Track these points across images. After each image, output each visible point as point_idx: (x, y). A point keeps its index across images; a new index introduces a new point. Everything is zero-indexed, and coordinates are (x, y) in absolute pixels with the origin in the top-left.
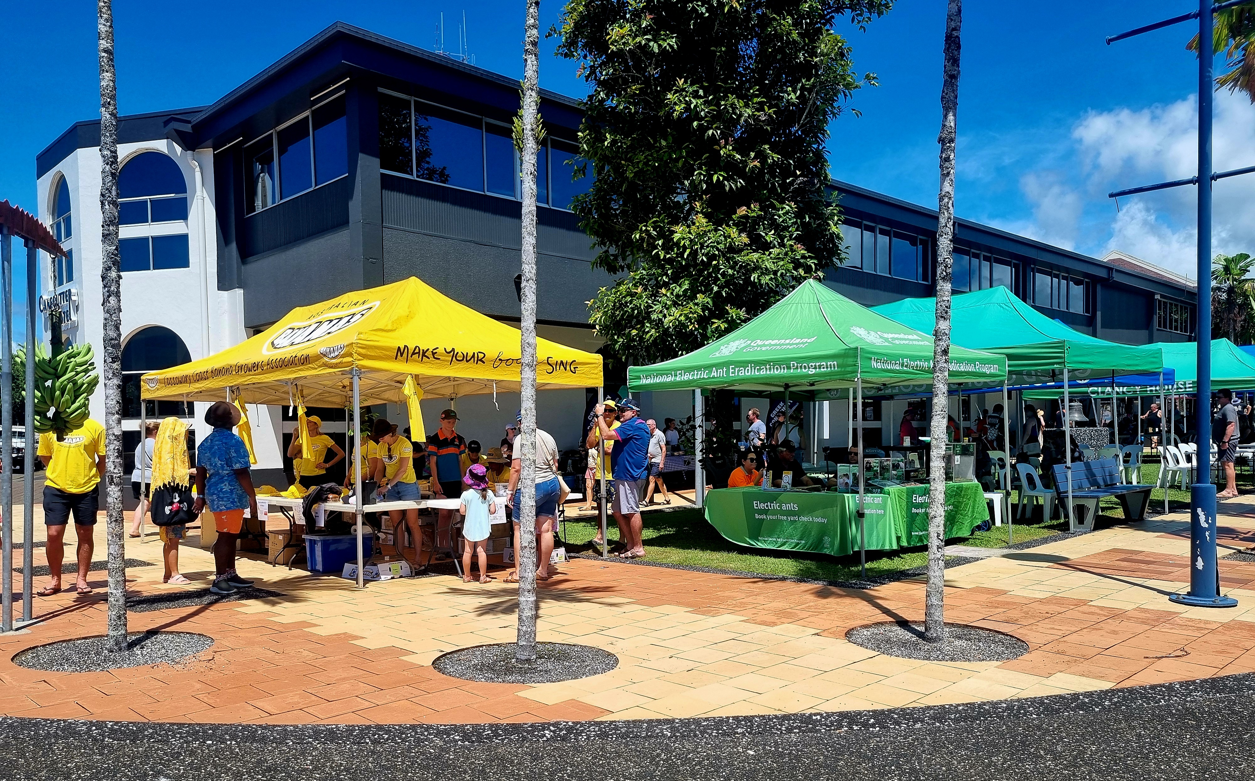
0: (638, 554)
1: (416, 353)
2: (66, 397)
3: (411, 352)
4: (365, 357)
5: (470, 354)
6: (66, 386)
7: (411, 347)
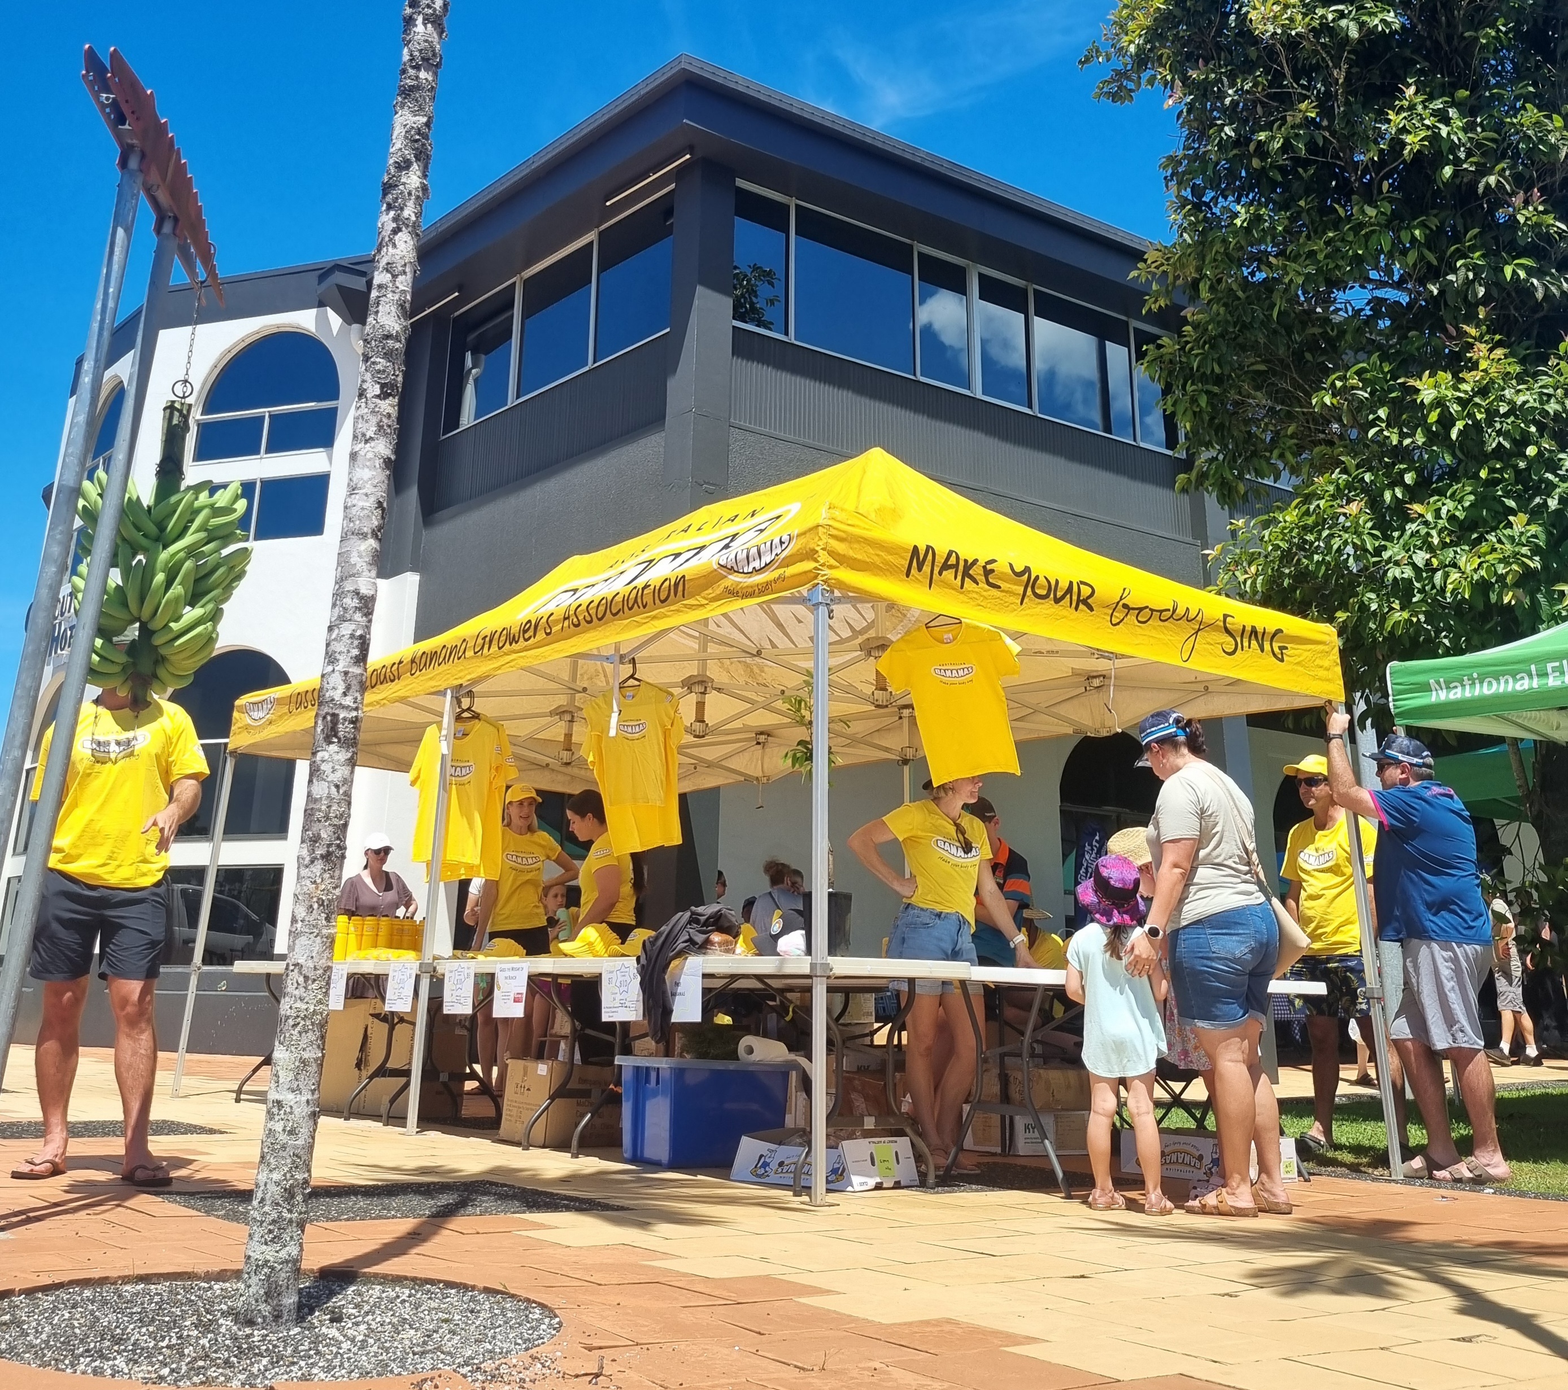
0: (1492, 1171)
1: (951, 567)
2: (177, 589)
3: (940, 560)
4: (843, 561)
5: (1064, 585)
6: (180, 564)
7: (942, 551)
